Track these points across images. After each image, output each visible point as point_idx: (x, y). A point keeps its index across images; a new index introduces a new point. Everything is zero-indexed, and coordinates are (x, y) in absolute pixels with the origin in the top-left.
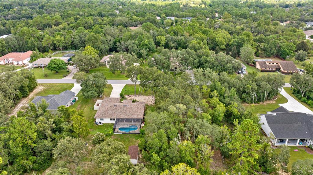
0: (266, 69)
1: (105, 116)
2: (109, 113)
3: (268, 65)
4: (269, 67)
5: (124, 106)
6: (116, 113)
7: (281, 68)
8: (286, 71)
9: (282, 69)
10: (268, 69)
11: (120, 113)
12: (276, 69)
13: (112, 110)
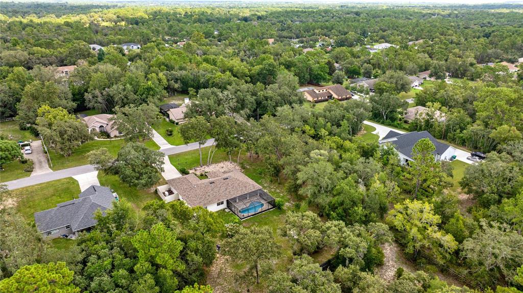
0: (318, 98)
1: (210, 201)
2: (211, 196)
3: (318, 94)
4: (321, 95)
5: (224, 179)
6: (221, 192)
7: (332, 95)
8: (340, 98)
9: (335, 96)
10: (320, 98)
11: (228, 190)
12: (328, 97)
13: (212, 190)
